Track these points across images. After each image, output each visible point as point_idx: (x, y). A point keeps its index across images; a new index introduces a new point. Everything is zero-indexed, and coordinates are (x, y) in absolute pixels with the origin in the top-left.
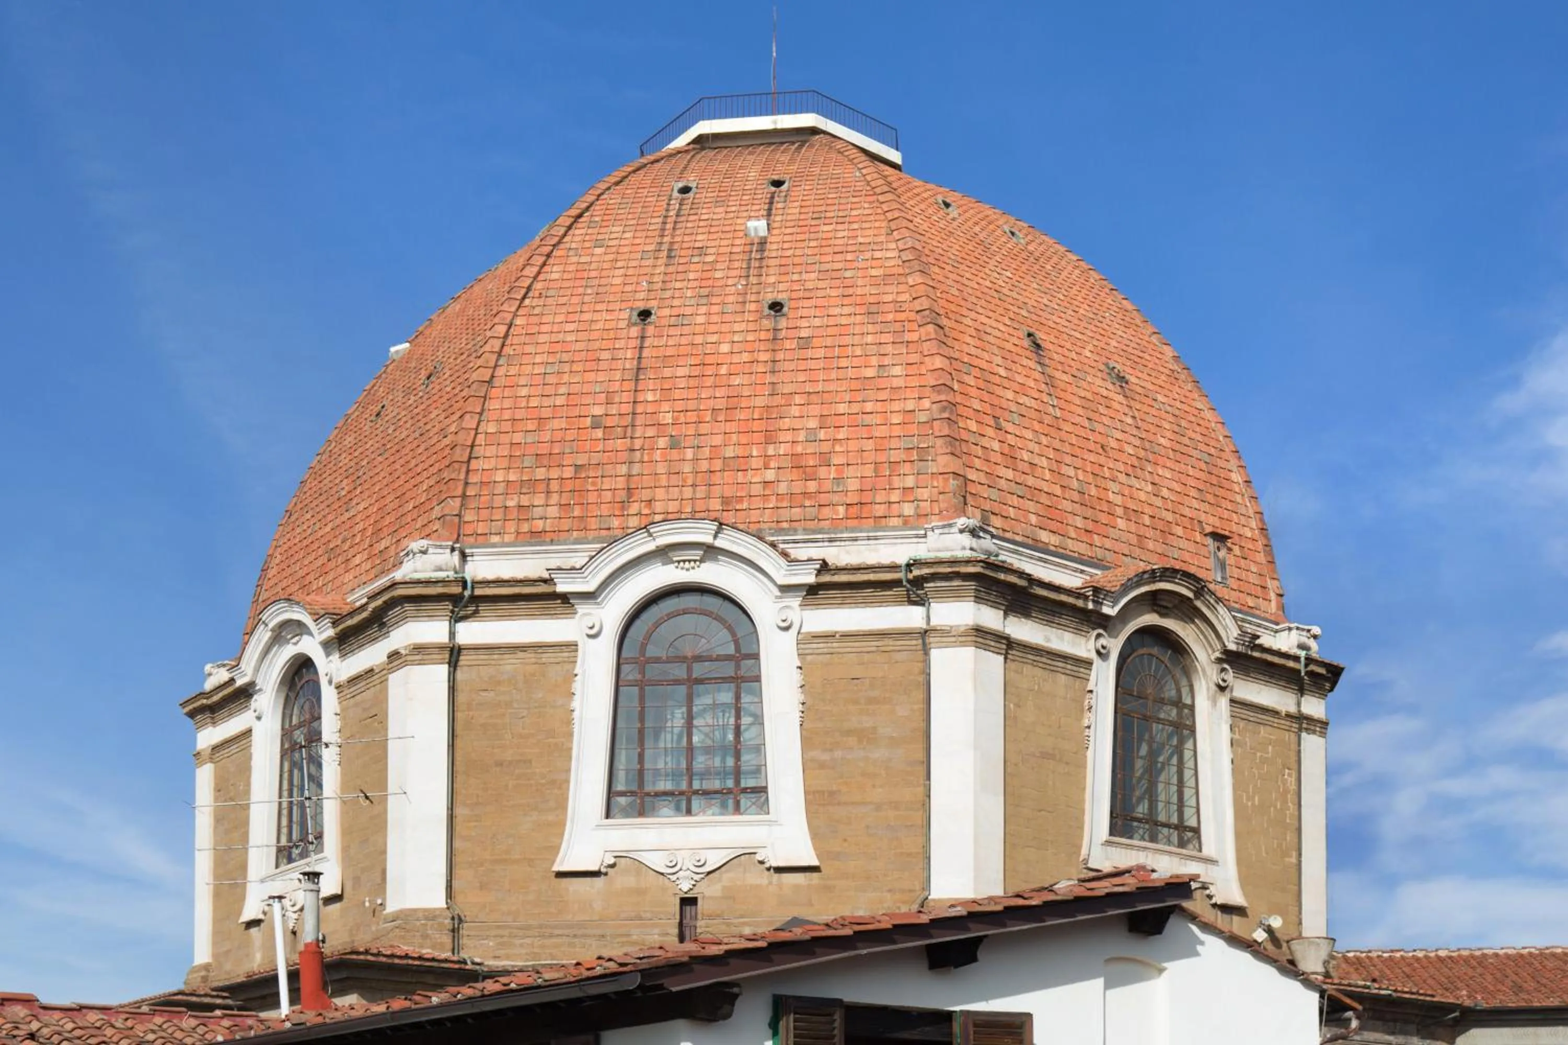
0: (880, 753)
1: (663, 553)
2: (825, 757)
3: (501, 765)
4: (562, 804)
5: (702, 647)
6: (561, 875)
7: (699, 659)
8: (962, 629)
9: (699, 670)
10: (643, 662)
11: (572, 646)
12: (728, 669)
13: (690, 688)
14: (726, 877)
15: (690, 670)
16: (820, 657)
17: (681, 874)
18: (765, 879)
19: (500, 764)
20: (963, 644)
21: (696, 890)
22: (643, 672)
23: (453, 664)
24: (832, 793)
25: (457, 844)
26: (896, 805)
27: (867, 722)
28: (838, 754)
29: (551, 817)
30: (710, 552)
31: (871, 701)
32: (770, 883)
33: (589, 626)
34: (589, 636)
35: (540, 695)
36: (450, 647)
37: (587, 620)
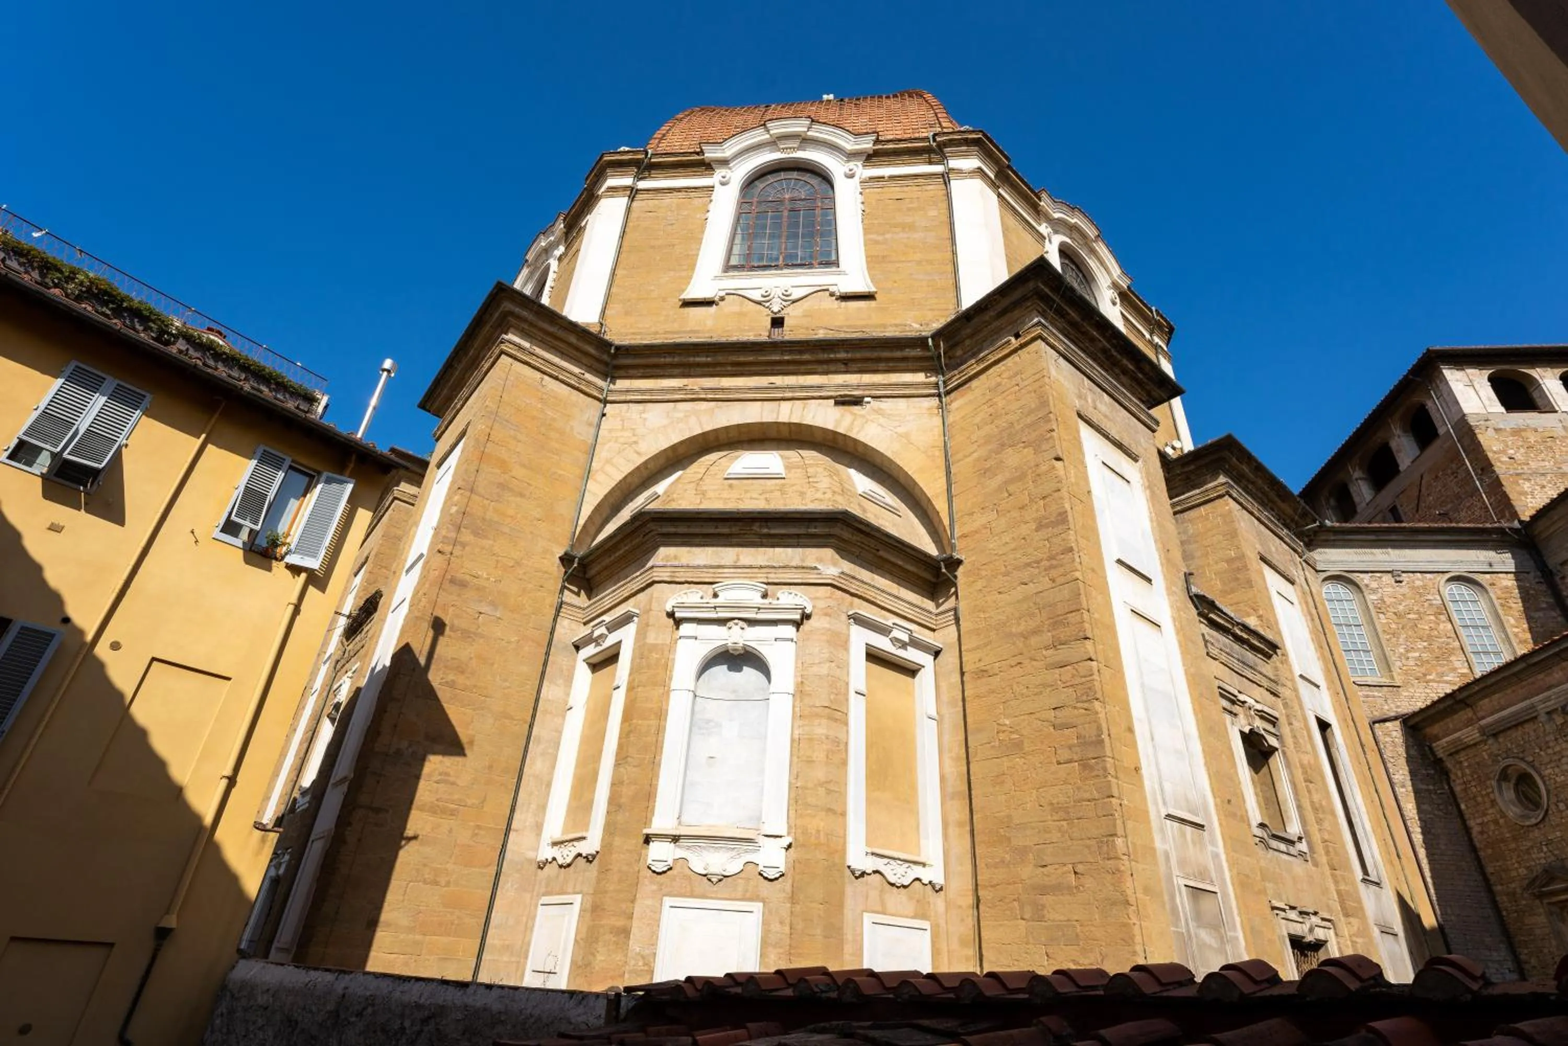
0: (917, 236)
1: (773, 143)
2: (880, 238)
4: (692, 267)
6: (687, 304)
8: (968, 170)
10: (756, 202)
11: (711, 188)
12: (812, 203)
14: (807, 303)
16: (876, 189)
17: (773, 301)
18: (835, 303)
19: (653, 247)
20: (970, 178)
21: (783, 312)
22: (755, 207)
23: (632, 198)
24: (884, 257)
25: (614, 290)
26: (930, 262)
27: (909, 220)
28: (888, 236)
29: (684, 274)
30: (806, 141)
31: (909, 209)
33: (724, 177)
34: (723, 184)
35: (686, 213)
36: (633, 188)
37: (723, 174)
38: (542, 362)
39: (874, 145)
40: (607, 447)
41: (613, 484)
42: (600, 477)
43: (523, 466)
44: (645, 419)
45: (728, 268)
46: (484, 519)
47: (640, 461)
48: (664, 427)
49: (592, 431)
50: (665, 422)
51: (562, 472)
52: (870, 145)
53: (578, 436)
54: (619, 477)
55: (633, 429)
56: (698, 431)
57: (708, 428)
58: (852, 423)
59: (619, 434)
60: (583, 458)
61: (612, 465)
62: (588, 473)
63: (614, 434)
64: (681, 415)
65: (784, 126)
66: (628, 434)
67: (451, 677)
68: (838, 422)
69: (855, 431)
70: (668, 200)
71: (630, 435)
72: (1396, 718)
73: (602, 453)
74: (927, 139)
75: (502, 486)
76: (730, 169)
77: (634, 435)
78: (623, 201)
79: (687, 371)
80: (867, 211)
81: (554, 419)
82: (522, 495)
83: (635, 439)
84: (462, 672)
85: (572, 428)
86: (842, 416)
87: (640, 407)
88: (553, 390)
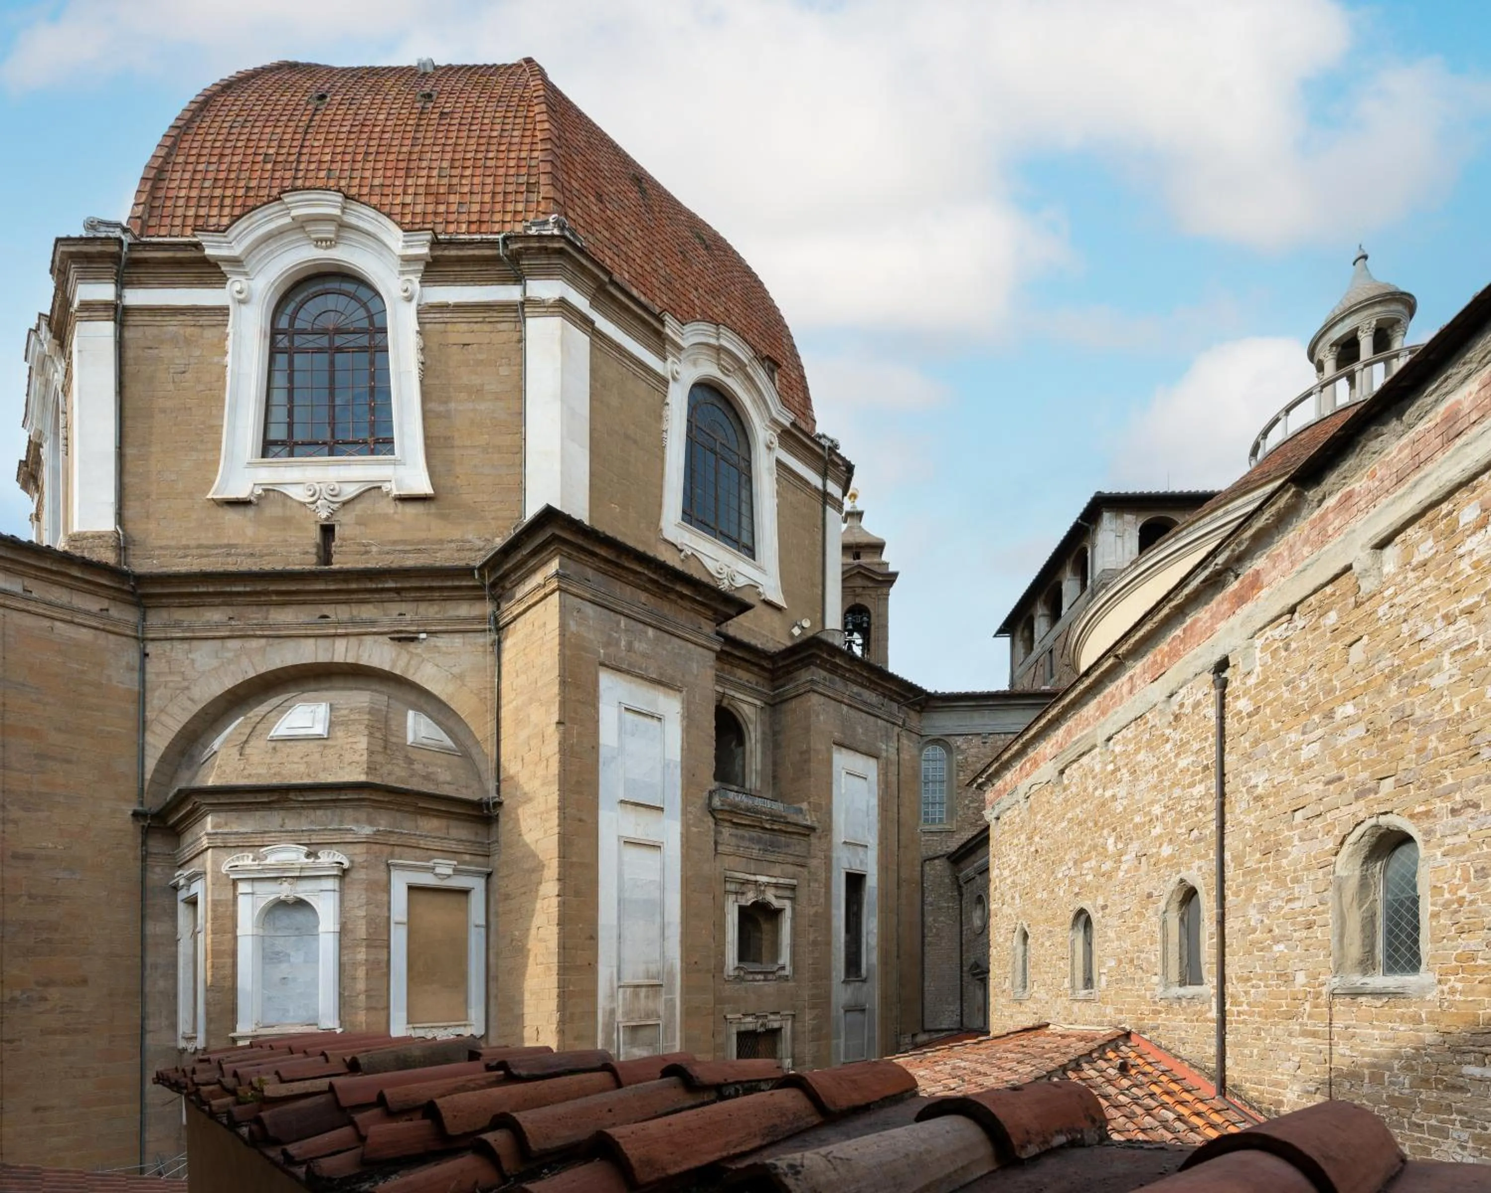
0: (486, 405)
1: (298, 231)
3: (165, 412)
5: (341, 321)
6: (219, 504)
7: (339, 331)
8: (551, 301)
9: (339, 341)
10: (292, 332)
11: (223, 311)
12: (364, 340)
13: (333, 355)
14: (359, 508)
15: (331, 341)
16: (438, 326)
17: (319, 502)
18: (389, 508)
20: (553, 315)
21: (333, 518)
22: (292, 341)
23: (120, 323)
26: (497, 449)
27: (476, 380)
29: (209, 457)
30: (342, 231)
31: (479, 363)
32: (395, 513)
33: (240, 292)
34: (241, 302)
35: (198, 353)
36: (116, 306)
37: (237, 287)
38: (45, 606)
39: (431, 249)
40: (157, 694)
41: (172, 735)
42: (158, 728)
43: (59, 730)
44: (193, 661)
45: (268, 447)
46: (30, 794)
47: (196, 709)
48: (215, 669)
49: (136, 675)
50: (215, 663)
51: (109, 729)
52: (425, 250)
53: (120, 685)
54: (177, 728)
55: (183, 673)
56: (252, 674)
57: (262, 670)
58: (408, 663)
59: (170, 678)
60: (132, 708)
61: (167, 713)
62: (142, 725)
63: (162, 679)
64: (230, 655)
65: (310, 203)
66: (178, 678)
67: (45, 936)
68: (394, 663)
69: (412, 671)
70: (173, 326)
71: (180, 679)
72: (943, 856)
73: (154, 701)
74: (493, 244)
75: (40, 756)
76: (246, 274)
77: (184, 679)
78: (107, 328)
79: (228, 599)
80: (429, 362)
81: (83, 672)
82: (69, 762)
83: (186, 684)
84: (56, 930)
85: (109, 678)
86: (399, 655)
87: (186, 646)
88: (70, 638)
